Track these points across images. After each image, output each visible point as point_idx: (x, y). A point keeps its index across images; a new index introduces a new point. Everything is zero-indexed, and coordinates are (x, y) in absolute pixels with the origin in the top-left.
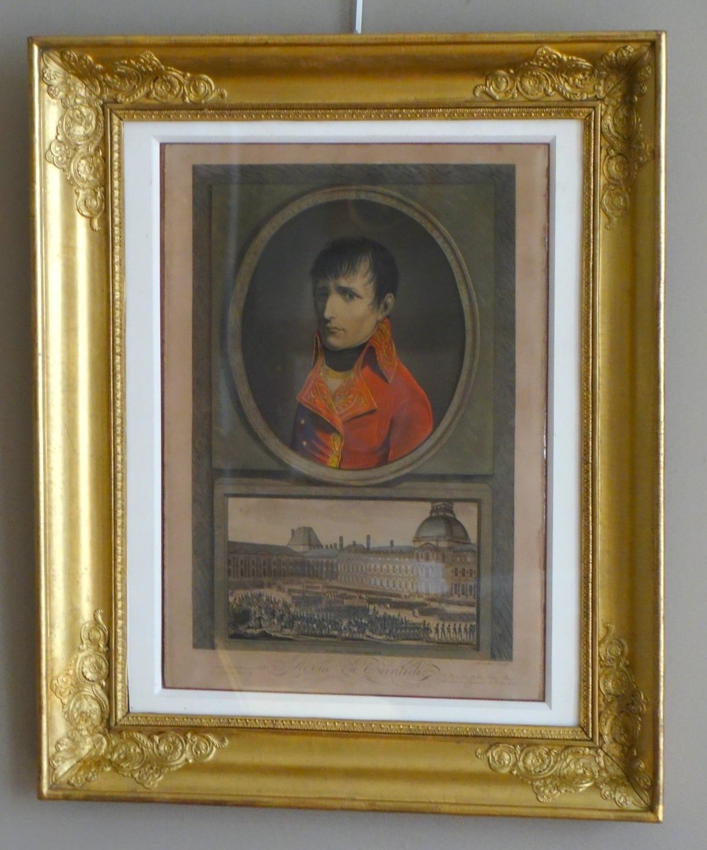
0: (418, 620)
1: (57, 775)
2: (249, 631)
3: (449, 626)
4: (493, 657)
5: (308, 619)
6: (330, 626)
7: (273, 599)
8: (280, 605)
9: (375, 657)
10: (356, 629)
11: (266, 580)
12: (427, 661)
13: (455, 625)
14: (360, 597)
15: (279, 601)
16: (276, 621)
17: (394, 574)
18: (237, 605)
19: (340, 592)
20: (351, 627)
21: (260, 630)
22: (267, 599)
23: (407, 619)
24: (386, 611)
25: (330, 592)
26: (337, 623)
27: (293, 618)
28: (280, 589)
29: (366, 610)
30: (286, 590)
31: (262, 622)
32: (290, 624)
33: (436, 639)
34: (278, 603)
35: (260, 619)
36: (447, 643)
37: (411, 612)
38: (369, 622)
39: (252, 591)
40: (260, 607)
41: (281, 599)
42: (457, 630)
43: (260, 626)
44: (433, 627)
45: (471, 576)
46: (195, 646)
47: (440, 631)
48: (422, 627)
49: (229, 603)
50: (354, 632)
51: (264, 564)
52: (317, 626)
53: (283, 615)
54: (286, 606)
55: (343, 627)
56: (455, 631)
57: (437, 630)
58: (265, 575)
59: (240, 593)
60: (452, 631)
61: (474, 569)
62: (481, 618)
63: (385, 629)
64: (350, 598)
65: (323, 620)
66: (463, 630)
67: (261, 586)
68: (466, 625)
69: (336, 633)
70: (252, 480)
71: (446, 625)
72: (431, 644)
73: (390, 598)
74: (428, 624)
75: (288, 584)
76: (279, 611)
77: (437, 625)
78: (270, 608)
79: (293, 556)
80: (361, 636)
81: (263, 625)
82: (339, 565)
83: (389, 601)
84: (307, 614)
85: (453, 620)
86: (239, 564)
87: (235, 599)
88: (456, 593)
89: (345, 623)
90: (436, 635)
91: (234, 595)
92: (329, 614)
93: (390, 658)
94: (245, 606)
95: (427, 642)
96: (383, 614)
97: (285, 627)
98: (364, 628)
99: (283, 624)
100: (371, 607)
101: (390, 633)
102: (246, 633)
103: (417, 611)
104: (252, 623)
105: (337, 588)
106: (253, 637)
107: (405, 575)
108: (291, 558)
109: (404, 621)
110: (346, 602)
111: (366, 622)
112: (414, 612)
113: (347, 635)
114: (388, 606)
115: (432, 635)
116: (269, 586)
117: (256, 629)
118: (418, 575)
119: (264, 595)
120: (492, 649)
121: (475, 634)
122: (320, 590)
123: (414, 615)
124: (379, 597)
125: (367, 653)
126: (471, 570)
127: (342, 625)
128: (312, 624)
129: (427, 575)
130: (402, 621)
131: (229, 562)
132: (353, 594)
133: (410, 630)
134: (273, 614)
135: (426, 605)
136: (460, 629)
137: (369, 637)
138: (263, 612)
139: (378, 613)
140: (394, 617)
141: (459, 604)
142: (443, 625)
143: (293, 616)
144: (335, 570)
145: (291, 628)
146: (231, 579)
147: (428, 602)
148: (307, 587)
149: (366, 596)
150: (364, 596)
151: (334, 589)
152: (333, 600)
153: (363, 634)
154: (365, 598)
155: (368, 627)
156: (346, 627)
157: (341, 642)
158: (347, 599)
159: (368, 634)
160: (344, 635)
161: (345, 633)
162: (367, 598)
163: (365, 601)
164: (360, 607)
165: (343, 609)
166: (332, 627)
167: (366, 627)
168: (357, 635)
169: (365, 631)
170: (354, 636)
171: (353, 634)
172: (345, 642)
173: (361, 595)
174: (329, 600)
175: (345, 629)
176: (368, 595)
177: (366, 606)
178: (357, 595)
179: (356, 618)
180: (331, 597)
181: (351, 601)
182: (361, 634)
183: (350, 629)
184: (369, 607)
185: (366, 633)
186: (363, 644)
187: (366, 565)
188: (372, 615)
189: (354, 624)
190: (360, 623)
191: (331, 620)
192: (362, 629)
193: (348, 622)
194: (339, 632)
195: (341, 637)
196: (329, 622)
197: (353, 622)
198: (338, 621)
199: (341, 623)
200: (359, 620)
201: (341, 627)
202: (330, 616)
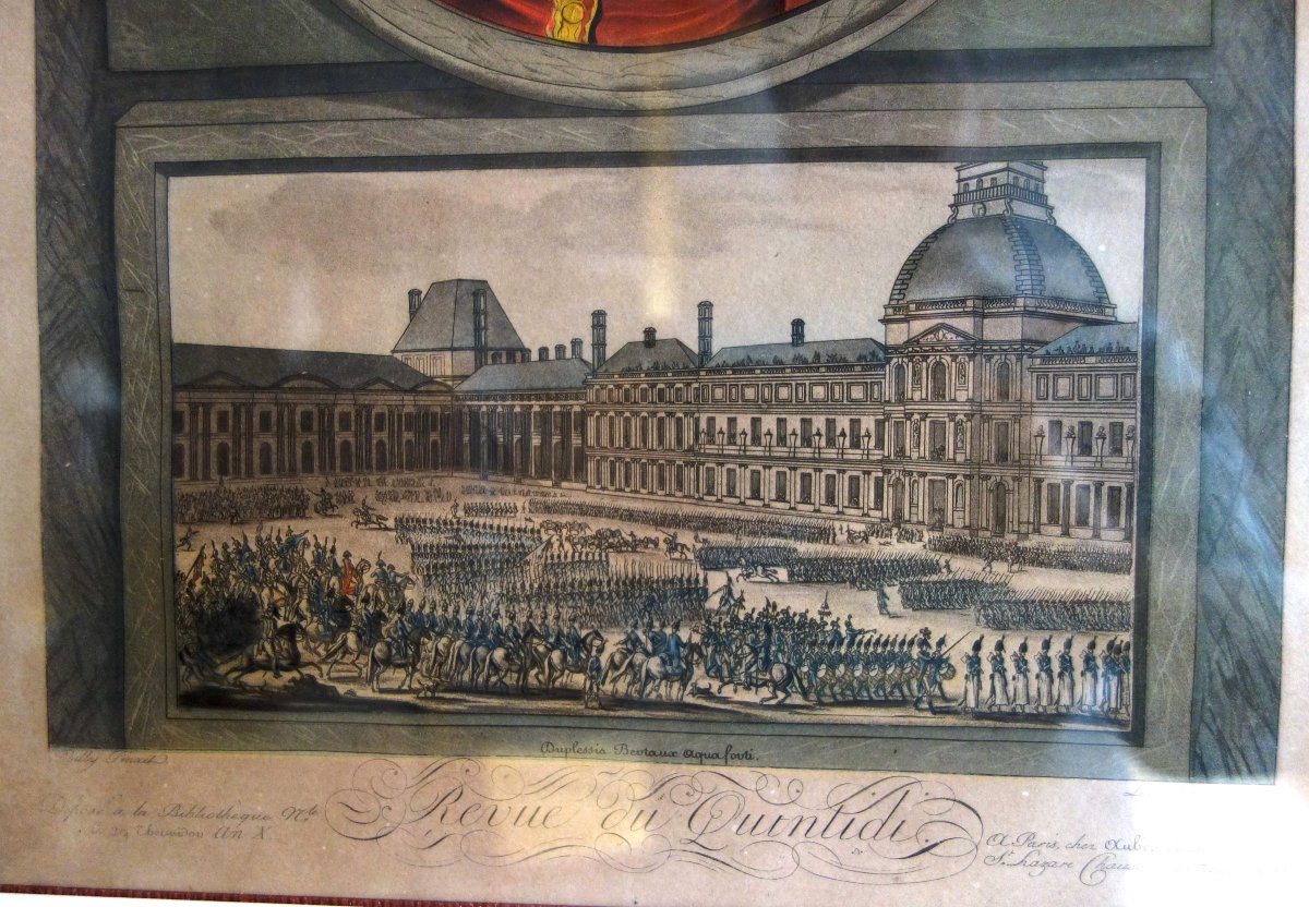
0: (904, 627)
2: (254, 679)
3: (1024, 648)
4: (1199, 768)
5: (472, 628)
6: (556, 656)
7: (339, 557)
8: (368, 579)
9: (724, 770)
10: (654, 664)
11: (312, 484)
12: (933, 782)
13: (1047, 645)
14: (673, 546)
15: (365, 564)
16: (351, 639)
17: (807, 452)
18: (206, 581)
19: (596, 525)
20: (639, 658)
21: (295, 674)
22: (319, 560)
23: (856, 625)
24: (773, 593)
25: (558, 527)
26: (580, 644)
28: (366, 518)
29: (692, 593)
30: (391, 523)
31: (300, 646)
32: (405, 652)
33: (971, 703)
34: (358, 572)
35: (291, 632)
36: (1013, 716)
37: (871, 597)
38: (708, 635)
39: (260, 529)
40: (292, 590)
41: (373, 561)
42: (1056, 667)
43: (295, 662)
44: (957, 656)
45: (1117, 451)
46: (58, 736)
47: (987, 667)
48: (915, 652)
49: (177, 577)
50: (649, 676)
51: (307, 427)
52: (507, 657)
53: (378, 618)
54: (389, 580)
55: (604, 660)
56: (1049, 672)
57: (974, 662)
58: (308, 469)
59: (218, 537)
60: (1034, 667)
61: (1128, 423)
62: (1152, 612)
63: (767, 665)
64: (635, 545)
65: (531, 632)
66: (1079, 664)
67: (297, 509)
68: (1092, 646)
69: (579, 680)
70: (258, 107)
71: (1012, 645)
72: (949, 720)
73: (792, 543)
74: (941, 642)
75: (395, 499)
76: (366, 600)
77: (977, 646)
78: (331, 593)
79: (413, 390)
80: (674, 692)
81: (306, 656)
82: (591, 423)
83: (788, 559)
84: (471, 612)
85: (1040, 627)
86: (214, 426)
87: (201, 557)
88: (1053, 520)
89: (614, 640)
90: (971, 687)
91: (197, 543)
92: (551, 609)
93: (785, 775)
94: (235, 585)
95: (935, 711)
96: (761, 606)
97: (388, 662)
98: (689, 664)
99: (379, 649)
100: (717, 580)
101: (788, 679)
102: (243, 687)
103: (893, 592)
104: (264, 649)
105: (583, 510)
106: (267, 702)
108: (408, 399)
109: (843, 630)
110: (619, 564)
111: (696, 639)
112: (883, 595)
113: (622, 687)
114: (783, 574)
115: (953, 687)
116: (326, 508)
117: (278, 670)
118: (901, 451)
119: (306, 544)
120: (1195, 737)
121: (1129, 679)
122: (518, 522)
123: (883, 607)
124: (746, 541)
125: (700, 758)
126: (1116, 428)
127: (601, 650)
128: (491, 648)
129: (938, 453)
130: (837, 633)
131: (177, 418)
132: (642, 532)
133: (867, 666)
135: (933, 568)
136: (1066, 663)
137: (706, 693)
138: (304, 605)
139: (740, 602)
140: (803, 616)
141: (1066, 562)
142: (1000, 646)
143: (417, 620)
144: (576, 441)
145: (410, 665)
146: (184, 487)
147: (943, 559)
148: (468, 510)
149: (696, 538)
150: (686, 538)
151: (573, 513)
152: (566, 556)
153: (685, 686)
154: (690, 546)
155: (701, 655)
156: (617, 658)
157: (596, 713)
158: (621, 552)
159: (703, 684)
160: (608, 687)
161: (614, 680)
162: (699, 546)
163: (691, 556)
164: (671, 581)
165: (606, 589)
166: (564, 660)
167: (696, 657)
168: (659, 685)
169: (692, 673)
170: (647, 691)
171: (645, 685)
172: (612, 713)
173: (675, 537)
174: (552, 556)
175: (614, 666)
176: (702, 535)
177: (693, 579)
178: (659, 535)
179: (657, 624)
180: (561, 545)
181: (637, 558)
182: (676, 685)
183: (631, 665)
184: (706, 580)
185: (693, 681)
186: (684, 720)
187: (697, 421)
188: (718, 612)
189: (650, 647)
190: (672, 643)
191: (560, 634)
192: (679, 666)
193: (623, 637)
194: (592, 678)
195: (597, 695)
196: (552, 640)
197: (643, 638)
198: (588, 635)
199: (597, 642)
200: (668, 631)
201: (598, 660)
202: (557, 618)
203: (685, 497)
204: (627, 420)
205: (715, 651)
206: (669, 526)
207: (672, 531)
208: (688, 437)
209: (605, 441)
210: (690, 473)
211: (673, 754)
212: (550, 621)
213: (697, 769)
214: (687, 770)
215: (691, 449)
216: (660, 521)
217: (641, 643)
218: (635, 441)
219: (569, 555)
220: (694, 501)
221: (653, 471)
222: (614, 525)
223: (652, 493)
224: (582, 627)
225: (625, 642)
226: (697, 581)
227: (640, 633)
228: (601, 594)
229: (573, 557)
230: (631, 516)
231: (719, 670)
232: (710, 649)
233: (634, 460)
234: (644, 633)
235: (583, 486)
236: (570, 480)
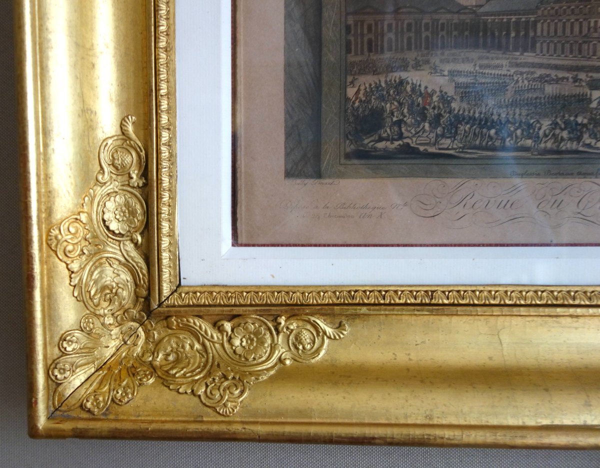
1: (61, 395)
2: (381, 145)
5: (481, 120)
6: (519, 132)
7: (422, 89)
8: (435, 98)
10: (565, 134)
11: (411, 56)
14: (576, 80)
15: (434, 92)
16: (427, 125)
18: (361, 101)
19: (539, 72)
20: (557, 131)
21: (400, 142)
22: (413, 90)
25: (522, 73)
26: (530, 126)
27: (459, 120)
28: (435, 70)
30: (446, 73)
31: (403, 130)
34: (431, 96)
35: (399, 123)
38: (591, 119)
39: (386, 77)
40: (401, 104)
41: (438, 90)
43: (401, 136)
46: (289, 174)
49: (347, 99)
50: (562, 139)
51: (409, 30)
52: (496, 133)
53: (439, 116)
54: (445, 100)
55: (541, 133)
58: (409, 49)
59: (367, 81)
64: (558, 80)
65: (508, 121)
67: (405, 67)
69: (529, 142)
75: (448, 62)
76: (434, 108)
78: (418, 105)
79: (458, 12)
80: (574, 145)
81: (406, 134)
82: (539, 25)
84: (481, 113)
86: (365, 31)
87: (359, 90)
89: (546, 124)
91: (357, 84)
94: (374, 103)
97: (443, 136)
98: (582, 133)
99: (439, 130)
102: (376, 149)
104: (386, 132)
105: (533, 65)
106: (387, 155)
108: (456, 16)
110: (550, 89)
111: (585, 121)
113: (549, 145)
116: (417, 66)
117: (393, 141)
119: (408, 83)
122: (504, 72)
125: (584, 175)
127: (540, 129)
128: (489, 129)
131: (348, 28)
132: (561, 74)
134: (423, 114)
137: (589, 146)
138: (406, 111)
143: (456, 116)
144: (532, 34)
145: (453, 137)
146: (352, 58)
148: (481, 67)
149: (587, 76)
150: (582, 76)
151: (529, 67)
152: (525, 87)
153: (579, 143)
154: (584, 79)
155: (587, 129)
156: (547, 132)
157: (536, 157)
158: (551, 84)
159: (588, 141)
160: (542, 145)
161: (545, 142)
162: (588, 79)
163: (584, 84)
164: (574, 96)
165: (543, 101)
166: (522, 134)
167: (585, 129)
168: (567, 143)
169: (583, 137)
170: (561, 146)
171: (560, 143)
172: (544, 157)
173: (577, 75)
174: (519, 87)
175: (546, 135)
176: (590, 74)
177: (585, 94)
178: (569, 75)
179: (567, 116)
180: (523, 82)
181: (559, 86)
182: (575, 143)
183: (554, 135)
184: (591, 95)
185: (583, 140)
186: (577, 158)
187: (589, 22)
188: (596, 109)
189: (563, 126)
190: (574, 124)
191: (521, 122)
192: (577, 134)
193: (550, 122)
194: (535, 141)
195: (537, 149)
196: (517, 125)
197: (560, 122)
198: (533, 122)
199: (538, 125)
200: (572, 118)
201: (538, 133)
202: (520, 115)
203: (582, 57)
204: (556, 24)
205: (594, 127)
206: (574, 71)
207: (575, 73)
208: (585, 30)
209: (545, 34)
210: (585, 47)
211: (572, 174)
212: (517, 116)
213: (583, 180)
214: (577, 181)
215: (585, 36)
216: (570, 69)
217: (559, 125)
218: (560, 33)
219: (526, 86)
220: (586, 59)
221: (567, 46)
222: (548, 72)
223: (566, 56)
224: (531, 118)
225: (551, 125)
226: (586, 95)
227: (558, 120)
228: (540, 104)
229: (528, 87)
230: (557, 67)
231: (596, 135)
232: (592, 126)
233: (559, 42)
234: (561, 120)
235: (534, 54)
236: (528, 52)
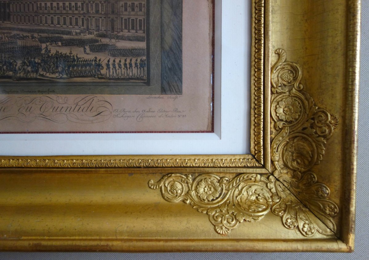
0: (91, 57)
3: (120, 61)
4: (164, 91)
6: (5, 67)
9: (48, 95)
10: (29, 69)
12: (99, 97)
13: (126, 60)
14: (33, 37)
17: (64, 12)
19: (13, 33)
20: (25, 67)
23: (79, 56)
24: (58, 49)
25: (4, 33)
26: (11, 64)
29: (39, 49)
33: (108, 76)
36: (118, 79)
37: (82, 49)
38: (42, 60)
42: (128, 66)
44: (104, 64)
45: (141, 10)
47: (111, 66)
48: (93, 63)
50: (28, 72)
55: (17, 68)
56: (127, 67)
57: (108, 65)
60: (123, 66)
61: (143, 3)
62: (151, 51)
63: (57, 67)
64: (23, 38)
66: (133, 65)
68: (137, 60)
69: (11, 73)
71: (117, 61)
72: (103, 80)
73: (62, 35)
74: (100, 60)
77: (109, 61)
82: (11, 6)
83: (61, 40)
85: (124, 56)
88: (126, 28)
89: (19, 62)
90: (107, 71)
92: (3, 55)
93: (63, 96)
95: (99, 78)
96: (55, 52)
98: (38, 68)
100: (44, 46)
101: (63, 71)
103: (87, 48)
105: (10, 29)
107: (76, 12)
109: (75, 58)
110: (20, 43)
111: (39, 61)
112: (85, 49)
113: (22, 75)
114: (60, 44)
115: (103, 72)
118: (88, 11)
120: (162, 84)
121: (146, 68)
123: (85, 51)
124: (50, 35)
125: (42, 92)
126: (140, 4)
127: (16, 65)
129: (97, 12)
130: (74, 59)
132: (25, 34)
133: (82, 67)
135: (97, 41)
136: (131, 65)
137: (42, 75)
139: (50, 51)
140: (65, 54)
141: (129, 39)
142: (114, 61)
144: (7, 11)
147: (99, 39)
149: (38, 35)
150: (36, 35)
151: (8, 30)
152: (6, 41)
153: (37, 73)
154: (37, 37)
155: (41, 66)
156: (20, 67)
157: (16, 82)
158: (20, 39)
159: (42, 73)
160: (18, 75)
161: (20, 73)
162: (39, 37)
163: (37, 40)
164: (33, 47)
165: (17, 50)
166: (7, 68)
167: (40, 66)
168: (31, 74)
169: (39, 70)
170: (28, 76)
171: (28, 74)
172: (20, 82)
173: (33, 35)
174: (3, 41)
175: (20, 69)
176: (40, 34)
177: (38, 46)
178: (29, 35)
179: (30, 58)
180: (5, 38)
181: (24, 41)
182: (35, 74)
183: (24, 69)
184: (41, 46)
185: (39, 72)
186: (37, 83)
187: (37, 4)
188: (44, 54)
189: (28, 64)
190: (34, 63)
191: (5, 62)
192: (36, 69)
193: (21, 62)
194: (14, 73)
195: (16, 77)
196: (4, 63)
197: (26, 62)
198: (13, 62)
199: (15, 63)
200: (33, 60)
201: (15, 68)
202: (5, 57)
203: (35, 24)
204: (20, 5)
205: (44, 64)
206: (31, 32)
207: (32, 33)
208: (35, 9)
209: (15, 11)
210: (36, 18)
211: (35, 92)
212: (3, 58)
213: (41, 95)
214: (39, 96)
215: (36, 12)
216: (29, 31)
217: (26, 63)
218: (22, 10)
219: (7, 41)
220: (37, 25)
221: (27, 18)
222: (18, 32)
223: (27, 24)
224: (11, 59)
225: (22, 63)
226: (39, 46)
227: (26, 61)
228: (16, 51)
229: (8, 41)
230: (22, 30)
231: (45, 69)
232: (43, 64)
233: (22, 15)
234: (27, 60)
235: (10, 22)
236: (7, 21)
